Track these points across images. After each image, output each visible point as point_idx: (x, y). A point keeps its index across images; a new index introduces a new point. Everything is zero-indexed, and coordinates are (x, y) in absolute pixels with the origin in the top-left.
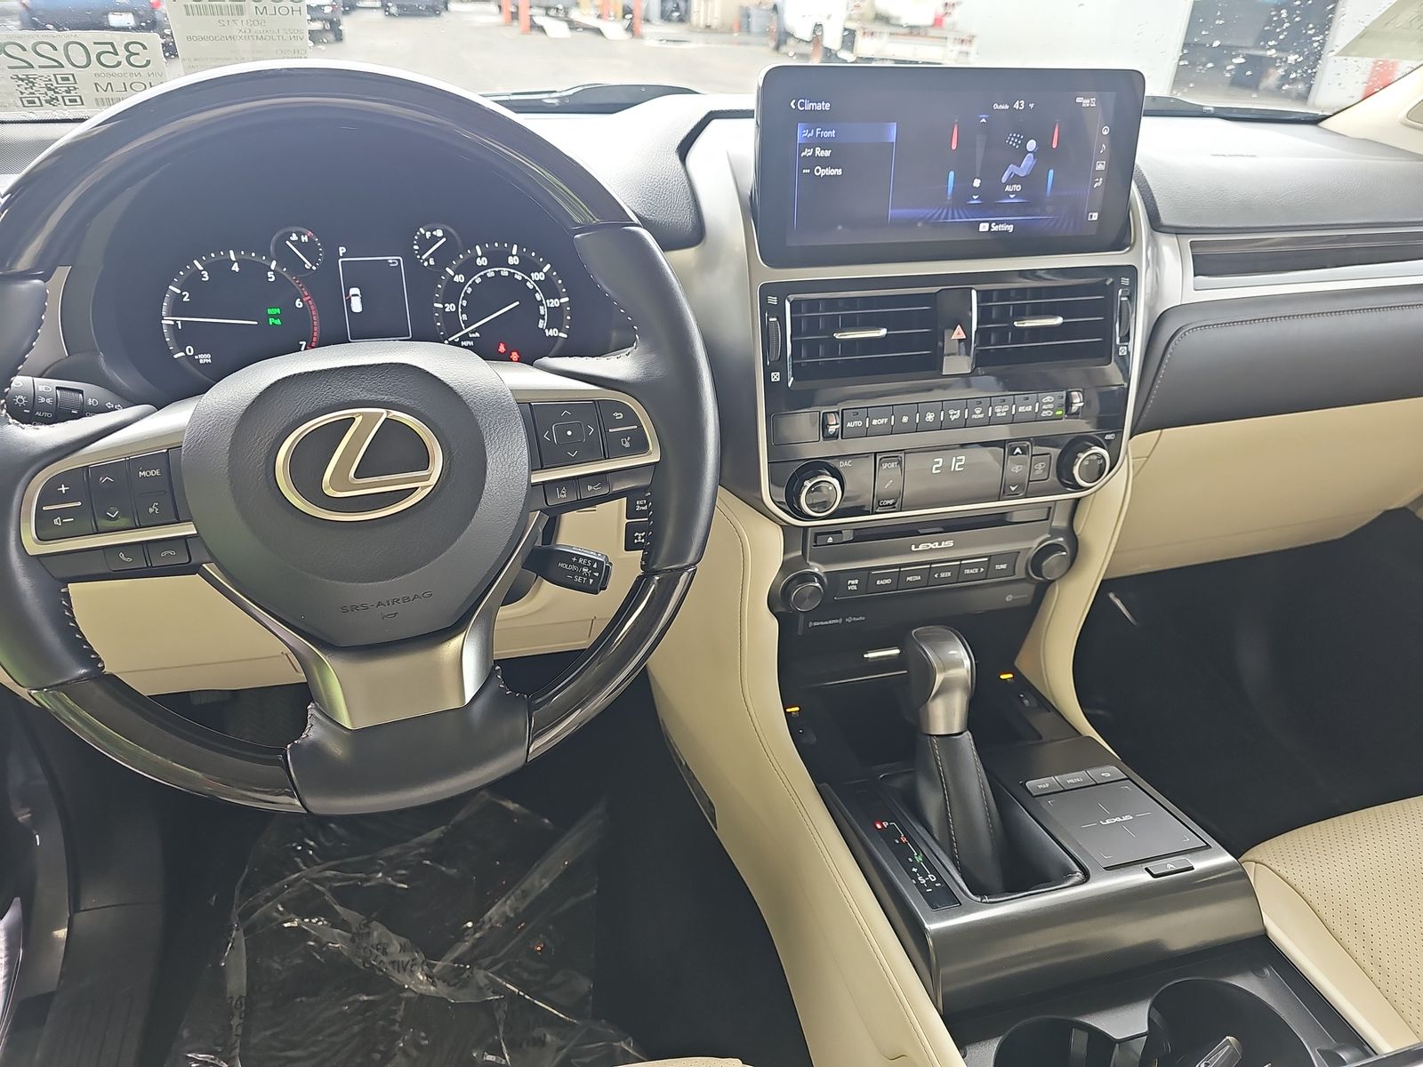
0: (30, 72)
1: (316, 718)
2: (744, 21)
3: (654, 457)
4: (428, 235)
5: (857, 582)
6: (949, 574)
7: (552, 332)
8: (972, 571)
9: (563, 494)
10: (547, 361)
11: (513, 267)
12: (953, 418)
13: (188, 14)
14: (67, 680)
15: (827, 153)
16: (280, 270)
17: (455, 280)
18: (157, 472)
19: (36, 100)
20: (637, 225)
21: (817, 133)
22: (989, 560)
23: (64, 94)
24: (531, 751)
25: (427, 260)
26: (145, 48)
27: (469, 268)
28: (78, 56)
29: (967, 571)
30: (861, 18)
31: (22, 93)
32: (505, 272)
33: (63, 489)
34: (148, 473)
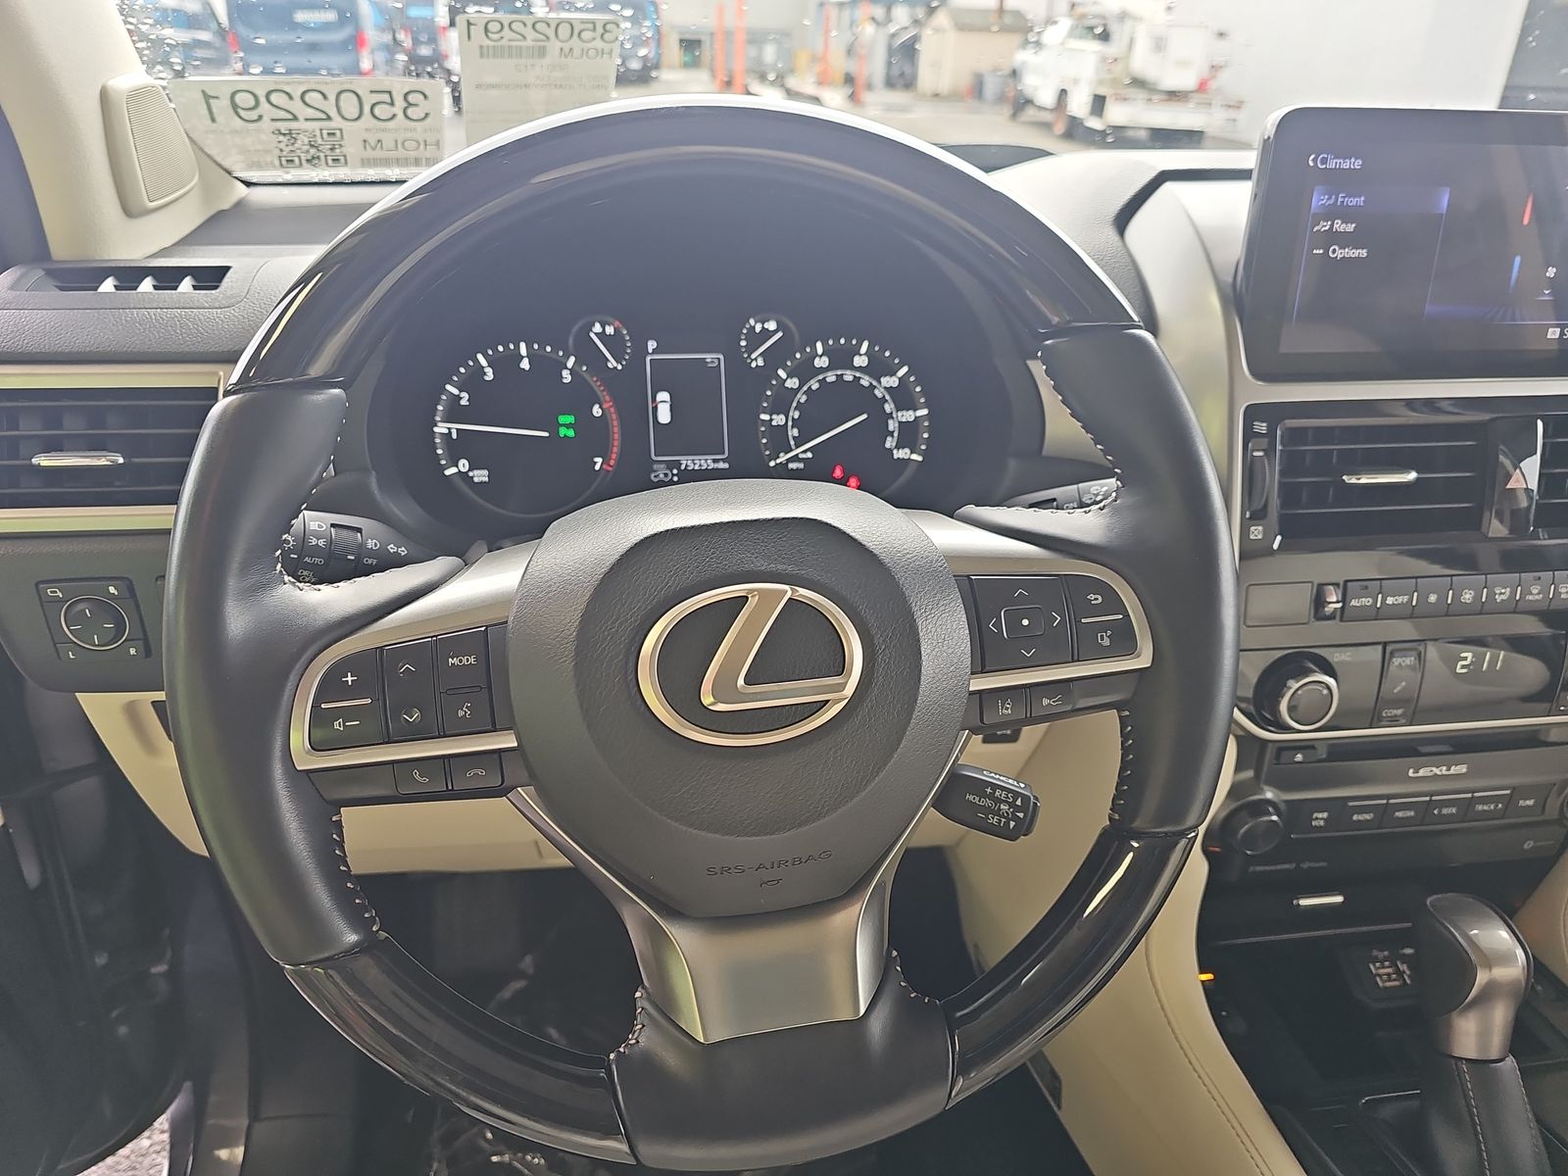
0: (294, 125)
1: (649, 1014)
2: (977, 89)
3: (1143, 660)
4: (758, 328)
5: (1325, 815)
6: (1454, 810)
7: (902, 454)
8: (1486, 808)
9: (1007, 709)
10: (971, 510)
11: (860, 369)
12: (1499, 598)
13: (482, 56)
14: (333, 953)
15: (1351, 227)
16: (577, 368)
17: (786, 385)
18: (472, 660)
19: (296, 160)
20: (1139, 327)
21: (1340, 200)
22: (1512, 792)
23: (328, 153)
24: (953, 1093)
25: (756, 359)
26: (425, 97)
27: (805, 371)
28: (349, 105)
29: (1480, 807)
30: (1115, 82)
31: (281, 150)
32: (849, 376)
33: (349, 679)
34: (461, 661)
